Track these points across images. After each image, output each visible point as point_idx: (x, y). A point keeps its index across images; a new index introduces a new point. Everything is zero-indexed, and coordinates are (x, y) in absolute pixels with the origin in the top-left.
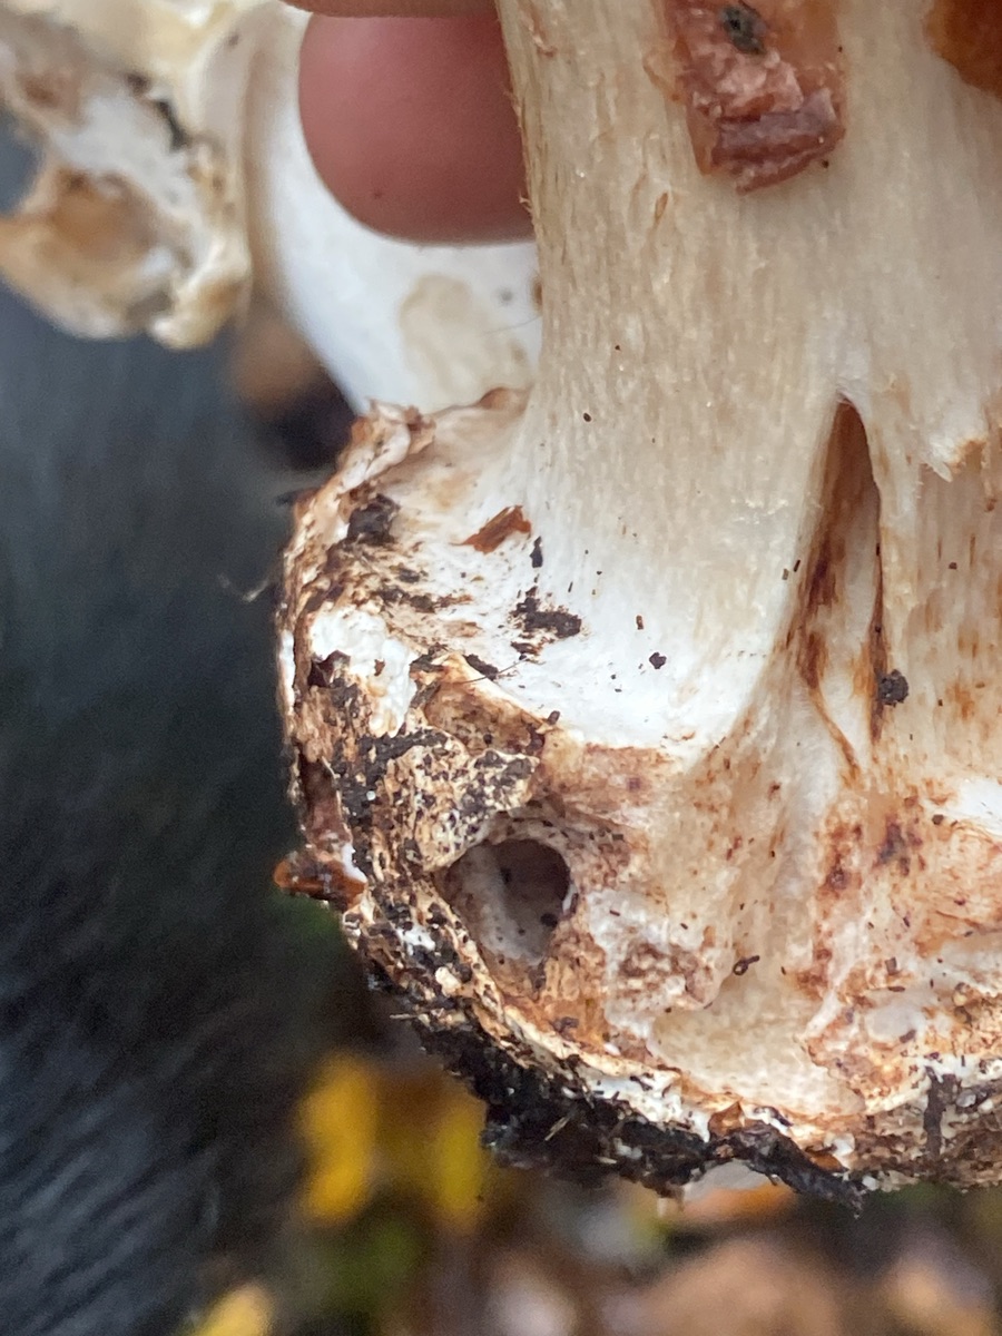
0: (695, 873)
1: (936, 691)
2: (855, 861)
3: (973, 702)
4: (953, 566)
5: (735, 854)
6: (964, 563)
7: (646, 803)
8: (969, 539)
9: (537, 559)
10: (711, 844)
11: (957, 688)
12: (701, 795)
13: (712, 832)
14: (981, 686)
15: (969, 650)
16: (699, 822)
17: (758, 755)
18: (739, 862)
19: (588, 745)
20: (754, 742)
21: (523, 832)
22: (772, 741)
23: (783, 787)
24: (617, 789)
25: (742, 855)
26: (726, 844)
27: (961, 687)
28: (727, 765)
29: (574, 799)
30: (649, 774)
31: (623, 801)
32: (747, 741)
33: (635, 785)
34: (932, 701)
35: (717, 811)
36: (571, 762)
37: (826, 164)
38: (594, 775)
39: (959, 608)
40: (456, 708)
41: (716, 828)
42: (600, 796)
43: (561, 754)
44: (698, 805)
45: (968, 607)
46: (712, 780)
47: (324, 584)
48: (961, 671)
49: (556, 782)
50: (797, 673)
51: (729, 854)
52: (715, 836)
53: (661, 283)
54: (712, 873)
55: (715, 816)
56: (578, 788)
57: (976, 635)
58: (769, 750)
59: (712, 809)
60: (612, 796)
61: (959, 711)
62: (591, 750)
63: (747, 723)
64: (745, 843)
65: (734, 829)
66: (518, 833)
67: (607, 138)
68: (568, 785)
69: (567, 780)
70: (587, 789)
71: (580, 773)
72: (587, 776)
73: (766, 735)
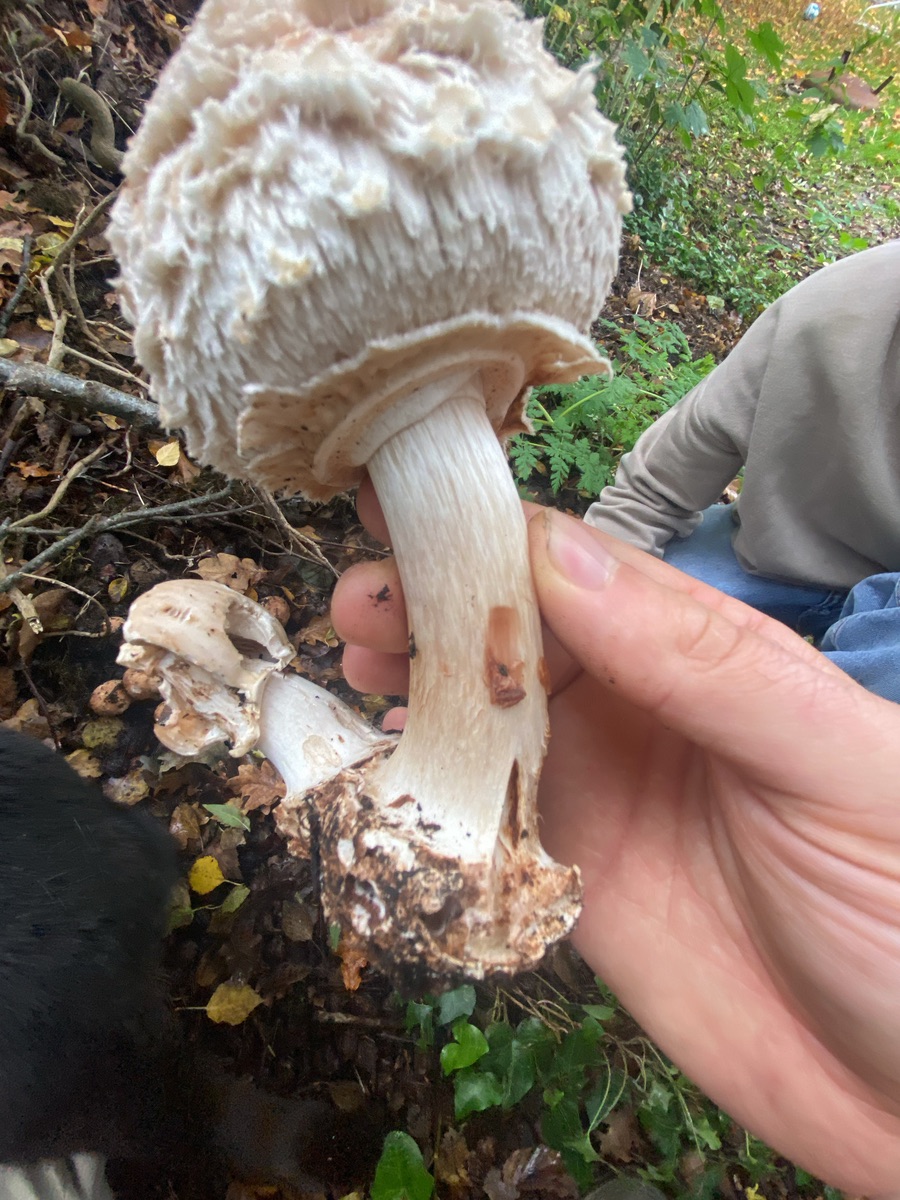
2: (512, 884)
9: (419, 808)
47: (361, 824)
53: (475, 732)
67: (465, 696)
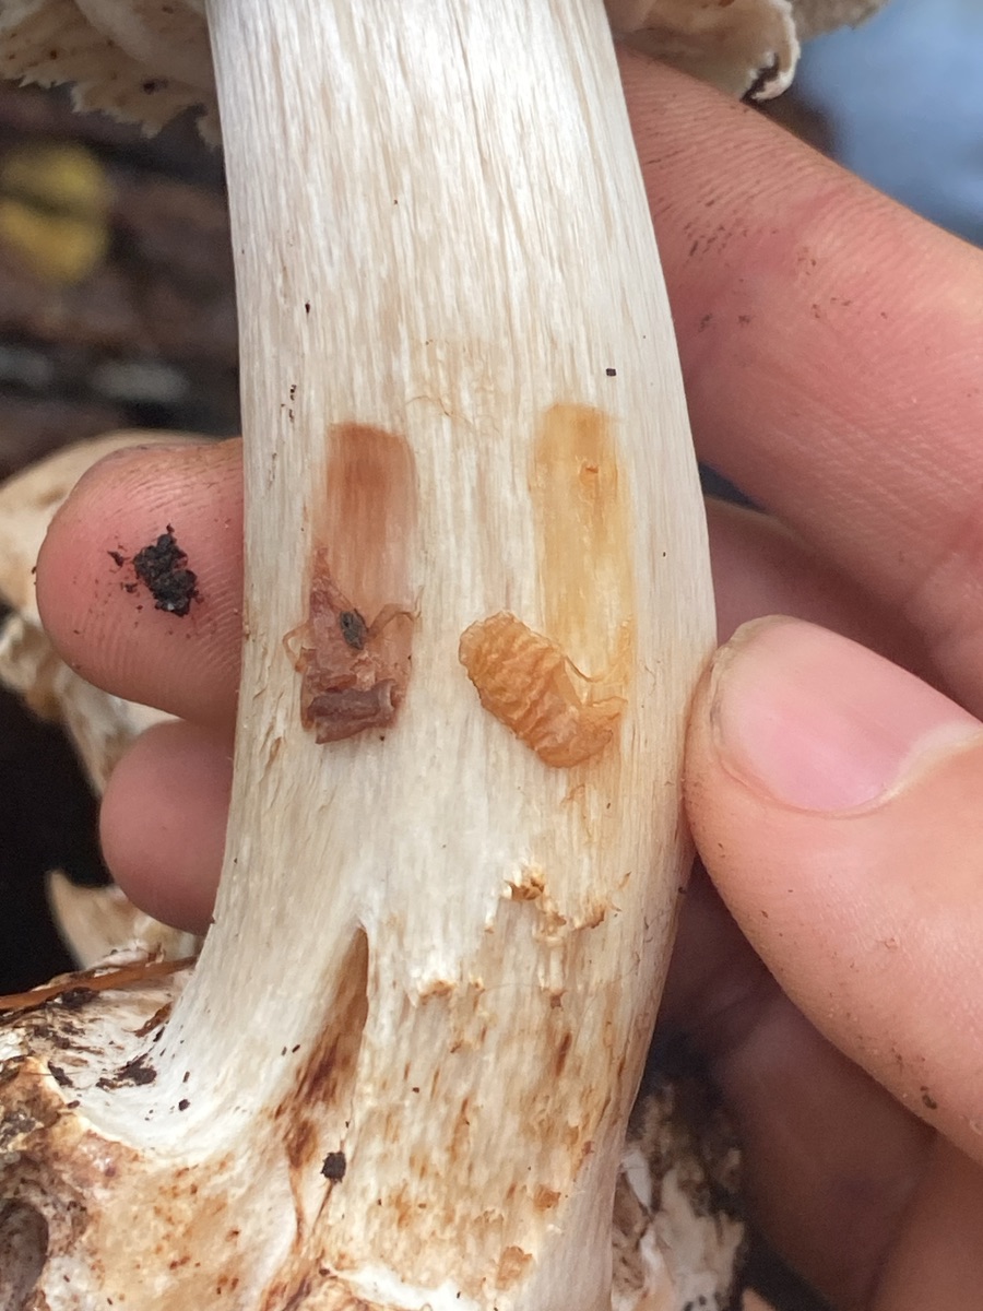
0: (138, 1267)
1: (379, 1192)
3: (410, 1217)
4: (416, 1090)
5: (179, 1268)
6: (426, 1091)
7: (113, 1188)
8: (433, 1073)
9: (159, 1036)
10: (159, 1250)
11: (399, 1198)
12: (163, 1203)
13: (164, 1238)
14: (422, 1206)
15: (418, 1171)
16: (153, 1224)
17: (226, 1197)
18: (180, 1276)
19: (89, 1131)
20: (224, 1183)
21: (26, 1194)
22: (240, 1192)
23: (241, 1235)
24: (95, 1170)
25: (187, 1272)
26: (173, 1256)
27: (403, 1200)
28: (194, 1190)
29: (61, 1168)
30: (124, 1166)
31: (97, 1181)
32: (219, 1179)
33: (111, 1173)
34: (372, 1196)
35: (173, 1224)
36: (71, 1139)
37: (382, 739)
38: (84, 1155)
39: (416, 1130)
40: (23, 1093)
41: (167, 1237)
42: (82, 1173)
43: (64, 1132)
44: (158, 1211)
45: (424, 1131)
46: (175, 1196)
48: (406, 1185)
49: (53, 1149)
50: (282, 1146)
51: (173, 1265)
52: (165, 1244)
54: (153, 1274)
55: (170, 1228)
56: (67, 1158)
57: (426, 1158)
58: (236, 1197)
59: (169, 1220)
60: (90, 1176)
61: (397, 1218)
62: (90, 1135)
63: (223, 1165)
64: (191, 1264)
65: (185, 1248)
66: (23, 1195)
68: (60, 1155)
69: (62, 1150)
70: (74, 1163)
71: (73, 1149)
72: (76, 1154)
73: (238, 1182)
